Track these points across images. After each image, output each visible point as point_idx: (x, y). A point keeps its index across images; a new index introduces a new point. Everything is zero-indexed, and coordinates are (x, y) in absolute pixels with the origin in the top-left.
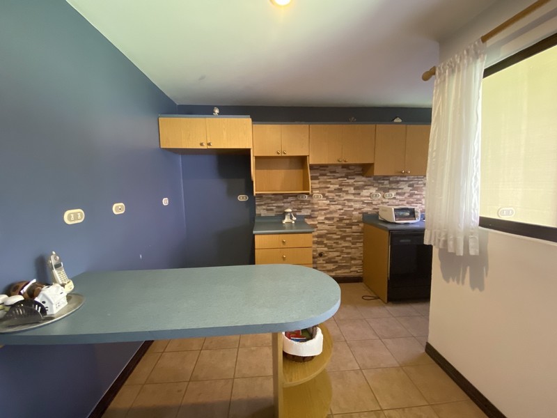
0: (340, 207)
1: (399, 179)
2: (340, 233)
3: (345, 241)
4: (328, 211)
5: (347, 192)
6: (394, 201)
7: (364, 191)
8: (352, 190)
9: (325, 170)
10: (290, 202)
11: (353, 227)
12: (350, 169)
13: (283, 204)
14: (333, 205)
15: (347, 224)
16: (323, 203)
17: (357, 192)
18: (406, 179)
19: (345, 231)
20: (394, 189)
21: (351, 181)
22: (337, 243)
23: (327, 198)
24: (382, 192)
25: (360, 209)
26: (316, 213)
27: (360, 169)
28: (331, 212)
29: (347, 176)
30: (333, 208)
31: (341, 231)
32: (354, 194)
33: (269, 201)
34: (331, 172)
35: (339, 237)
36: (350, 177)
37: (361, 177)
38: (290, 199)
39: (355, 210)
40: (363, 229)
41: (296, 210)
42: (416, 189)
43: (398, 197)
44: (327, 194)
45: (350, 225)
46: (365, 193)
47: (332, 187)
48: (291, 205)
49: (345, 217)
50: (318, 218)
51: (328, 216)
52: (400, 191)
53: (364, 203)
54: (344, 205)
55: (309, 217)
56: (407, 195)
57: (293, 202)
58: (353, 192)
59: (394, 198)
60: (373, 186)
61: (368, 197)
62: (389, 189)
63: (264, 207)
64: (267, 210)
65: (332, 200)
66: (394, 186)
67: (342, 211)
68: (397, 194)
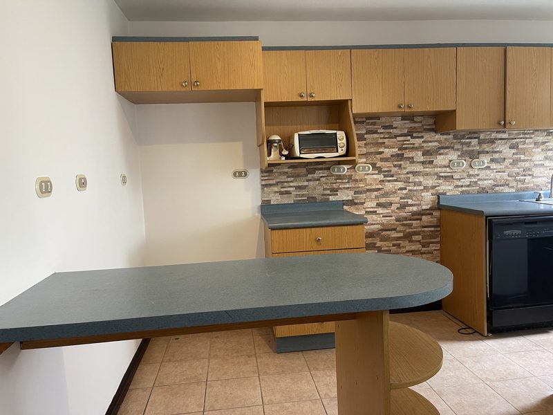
0: (400, 185)
1: (494, 135)
2: (402, 228)
3: (411, 241)
4: (382, 192)
5: (411, 160)
6: (488, 172)
7: (440, 157)
8: (419, 156)
9: (374, 124)
10: (318, 180)
11: (424, 218)
12: (416, 122)
13: (306, 183)
14: (389, 181)
15: (414, 214)
16: (373, 178)
17: (428, 158)
18: (505, 136)
19: (410, 226)
20: (488, 152)
21: (417, 142)
22: (398, 246)
23: (380, 171)
24: (467, 158)
25: (433, 187)
26: (363, 196)
27: (431, 121)
28: (386, 195)
29: (410, 133)
30: (389, 186)
31: (404, 225)
32: (423, 163)
33: (283, 178)
34: (385, 127)
35: (401, 235)
36: (415, 135)
37: (433, 134)
38: (318, 174)
39: (426, 188)
40: (440, 220)
41: (328, 192)
42: (524, 152)
43: (494, 166)
44: (379, 164)
45: (418, 215)
46: (440, 160)
47: (388, 152)
48: (320, 185)
49: (410, 201)
50: (365, 205)
51: (383, 200)
52: (496, 156)
53: (439, 177)
54: (407, 181)
55: (351, 203)
56: (508, 162)
57: (323, 179)
58: (422, 159)
59: (488, 168)
60: (453, 148)
61: (445, 167)
62: (479, 153)
63: (276, 189)
64: (281, 193)
65: (388, 174)
66: (486, 147)
67: (404, 192)
68: (492, 160)
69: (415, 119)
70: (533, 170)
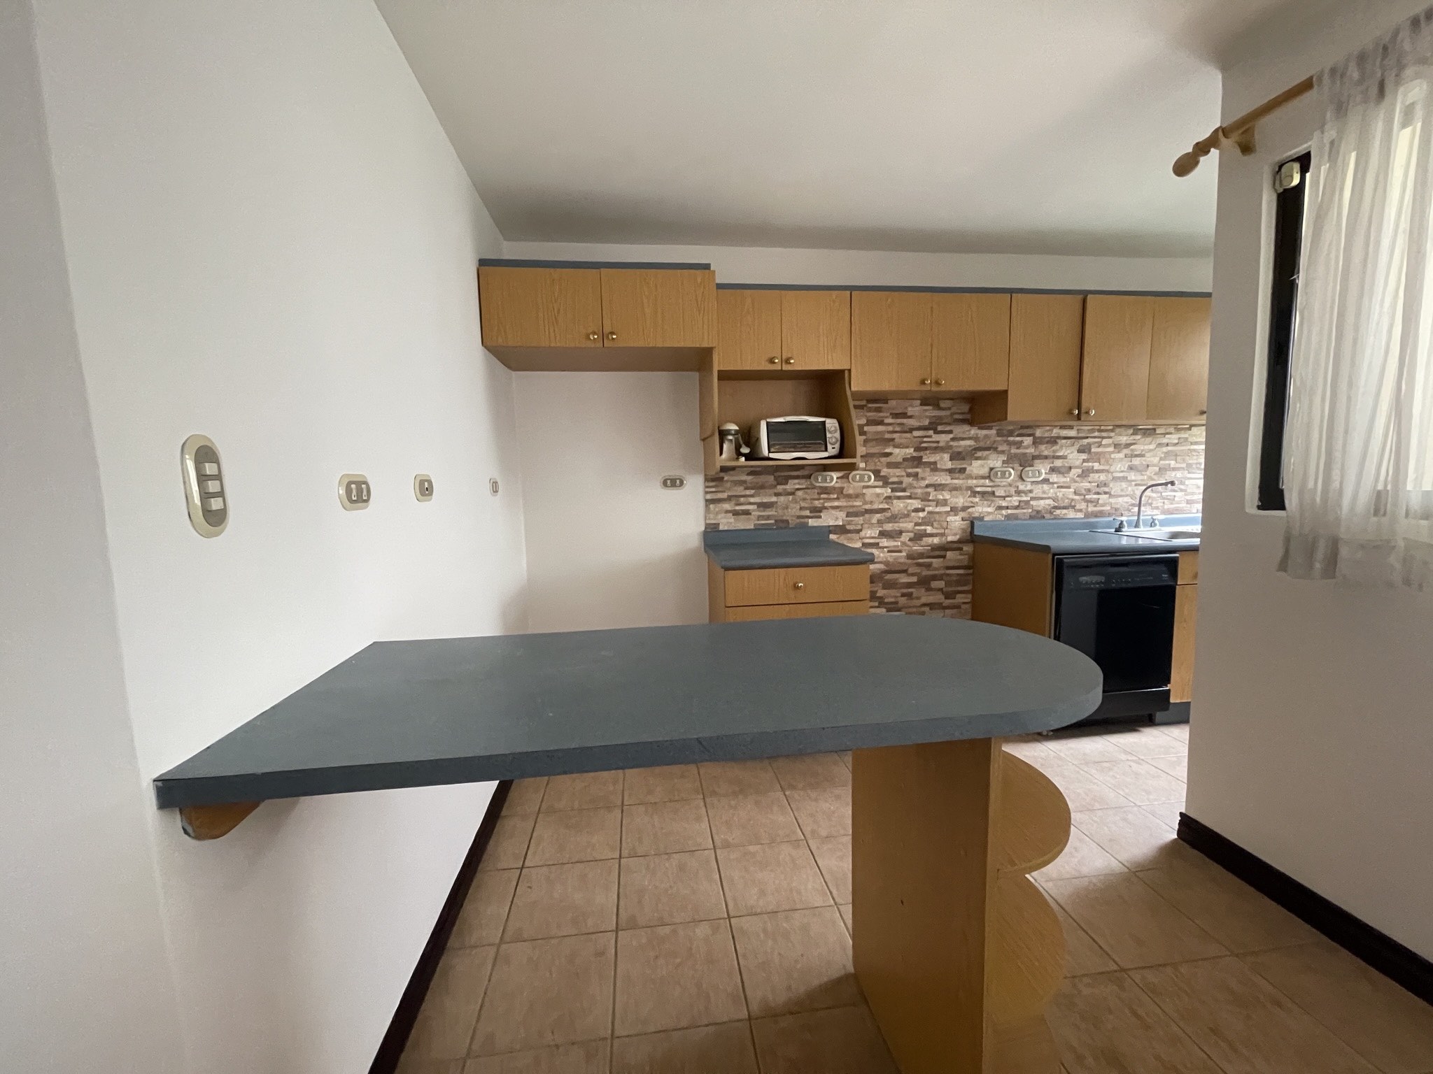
0: (916, 504)
1: (1056, 432)
2: (917, 570)
3: (929, 589)
4: (888, 514)
5: (934, 467)
6: (1046, 487)
7: (976, 463)
8: (945, 461)
9: (878, 410)
10: (793, 494)
11: (949, 554)
12: (940, 409)
13: (774, 499)
14: (899, 498)
15: (935, 548)
16: (876, 493)
17: (958, 465)
18: (1072, 433)
19: (929, 566)
20: (1046, 457)
21: (944, 439)
22: (909, 595)
23: (885, 482)
24: (1017, 466)
25: (964, 509)
26: (860, 520)
27: (966, 408)
28: (894, 518)
29: (933, 426)
30: (898, 506)
31: (919, 565)
32: (950, 471)
33: (739, 490)
34: (896, 416)
35: (915, 579)
36: (940, 428)
37: (966, 427)
38: (792, 485)
39: (954, 510)
40: (972, 558)
41: (807, 513)
42: (1098, 458)
43: (1054, 478)
44: (885, 472)
45: (942, 549)
46: (977, 467)
47: (899, 454)
48: (795, 501)
49: (929, 529)
50: (862, 534)
51: (888, 527)
52: (1058, 463)
53: (974, 494)
54: (925, 498)
55: (841, 530)
56: (1075, 472)
57: (800, 493)
58: (949, 465)
59: (1046, 481)
60: (995, 449)
61: (983, 478)
62: (1034, 457)
63: (727, 506)
64: (736, 513)
65: (898, 487)
66: (1045, 450)
67: (921, 514)
68: (1053, 470)
69: (942, 404)
70: (1111, 485)
